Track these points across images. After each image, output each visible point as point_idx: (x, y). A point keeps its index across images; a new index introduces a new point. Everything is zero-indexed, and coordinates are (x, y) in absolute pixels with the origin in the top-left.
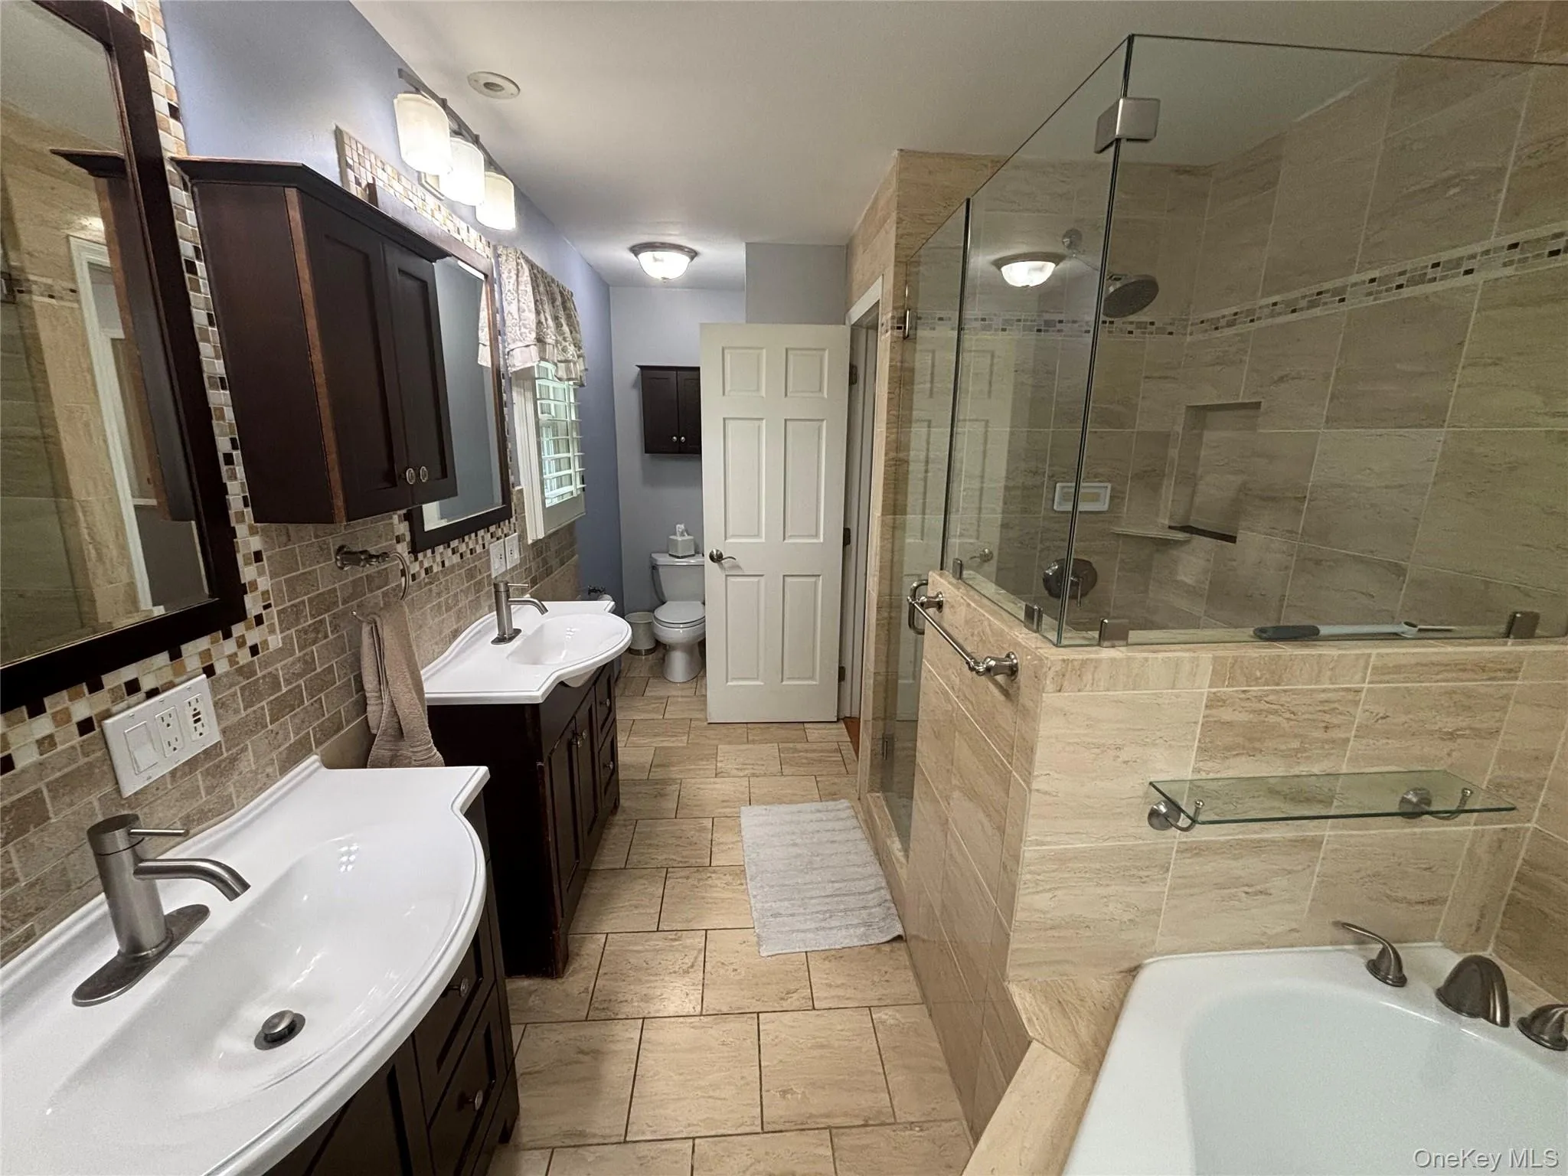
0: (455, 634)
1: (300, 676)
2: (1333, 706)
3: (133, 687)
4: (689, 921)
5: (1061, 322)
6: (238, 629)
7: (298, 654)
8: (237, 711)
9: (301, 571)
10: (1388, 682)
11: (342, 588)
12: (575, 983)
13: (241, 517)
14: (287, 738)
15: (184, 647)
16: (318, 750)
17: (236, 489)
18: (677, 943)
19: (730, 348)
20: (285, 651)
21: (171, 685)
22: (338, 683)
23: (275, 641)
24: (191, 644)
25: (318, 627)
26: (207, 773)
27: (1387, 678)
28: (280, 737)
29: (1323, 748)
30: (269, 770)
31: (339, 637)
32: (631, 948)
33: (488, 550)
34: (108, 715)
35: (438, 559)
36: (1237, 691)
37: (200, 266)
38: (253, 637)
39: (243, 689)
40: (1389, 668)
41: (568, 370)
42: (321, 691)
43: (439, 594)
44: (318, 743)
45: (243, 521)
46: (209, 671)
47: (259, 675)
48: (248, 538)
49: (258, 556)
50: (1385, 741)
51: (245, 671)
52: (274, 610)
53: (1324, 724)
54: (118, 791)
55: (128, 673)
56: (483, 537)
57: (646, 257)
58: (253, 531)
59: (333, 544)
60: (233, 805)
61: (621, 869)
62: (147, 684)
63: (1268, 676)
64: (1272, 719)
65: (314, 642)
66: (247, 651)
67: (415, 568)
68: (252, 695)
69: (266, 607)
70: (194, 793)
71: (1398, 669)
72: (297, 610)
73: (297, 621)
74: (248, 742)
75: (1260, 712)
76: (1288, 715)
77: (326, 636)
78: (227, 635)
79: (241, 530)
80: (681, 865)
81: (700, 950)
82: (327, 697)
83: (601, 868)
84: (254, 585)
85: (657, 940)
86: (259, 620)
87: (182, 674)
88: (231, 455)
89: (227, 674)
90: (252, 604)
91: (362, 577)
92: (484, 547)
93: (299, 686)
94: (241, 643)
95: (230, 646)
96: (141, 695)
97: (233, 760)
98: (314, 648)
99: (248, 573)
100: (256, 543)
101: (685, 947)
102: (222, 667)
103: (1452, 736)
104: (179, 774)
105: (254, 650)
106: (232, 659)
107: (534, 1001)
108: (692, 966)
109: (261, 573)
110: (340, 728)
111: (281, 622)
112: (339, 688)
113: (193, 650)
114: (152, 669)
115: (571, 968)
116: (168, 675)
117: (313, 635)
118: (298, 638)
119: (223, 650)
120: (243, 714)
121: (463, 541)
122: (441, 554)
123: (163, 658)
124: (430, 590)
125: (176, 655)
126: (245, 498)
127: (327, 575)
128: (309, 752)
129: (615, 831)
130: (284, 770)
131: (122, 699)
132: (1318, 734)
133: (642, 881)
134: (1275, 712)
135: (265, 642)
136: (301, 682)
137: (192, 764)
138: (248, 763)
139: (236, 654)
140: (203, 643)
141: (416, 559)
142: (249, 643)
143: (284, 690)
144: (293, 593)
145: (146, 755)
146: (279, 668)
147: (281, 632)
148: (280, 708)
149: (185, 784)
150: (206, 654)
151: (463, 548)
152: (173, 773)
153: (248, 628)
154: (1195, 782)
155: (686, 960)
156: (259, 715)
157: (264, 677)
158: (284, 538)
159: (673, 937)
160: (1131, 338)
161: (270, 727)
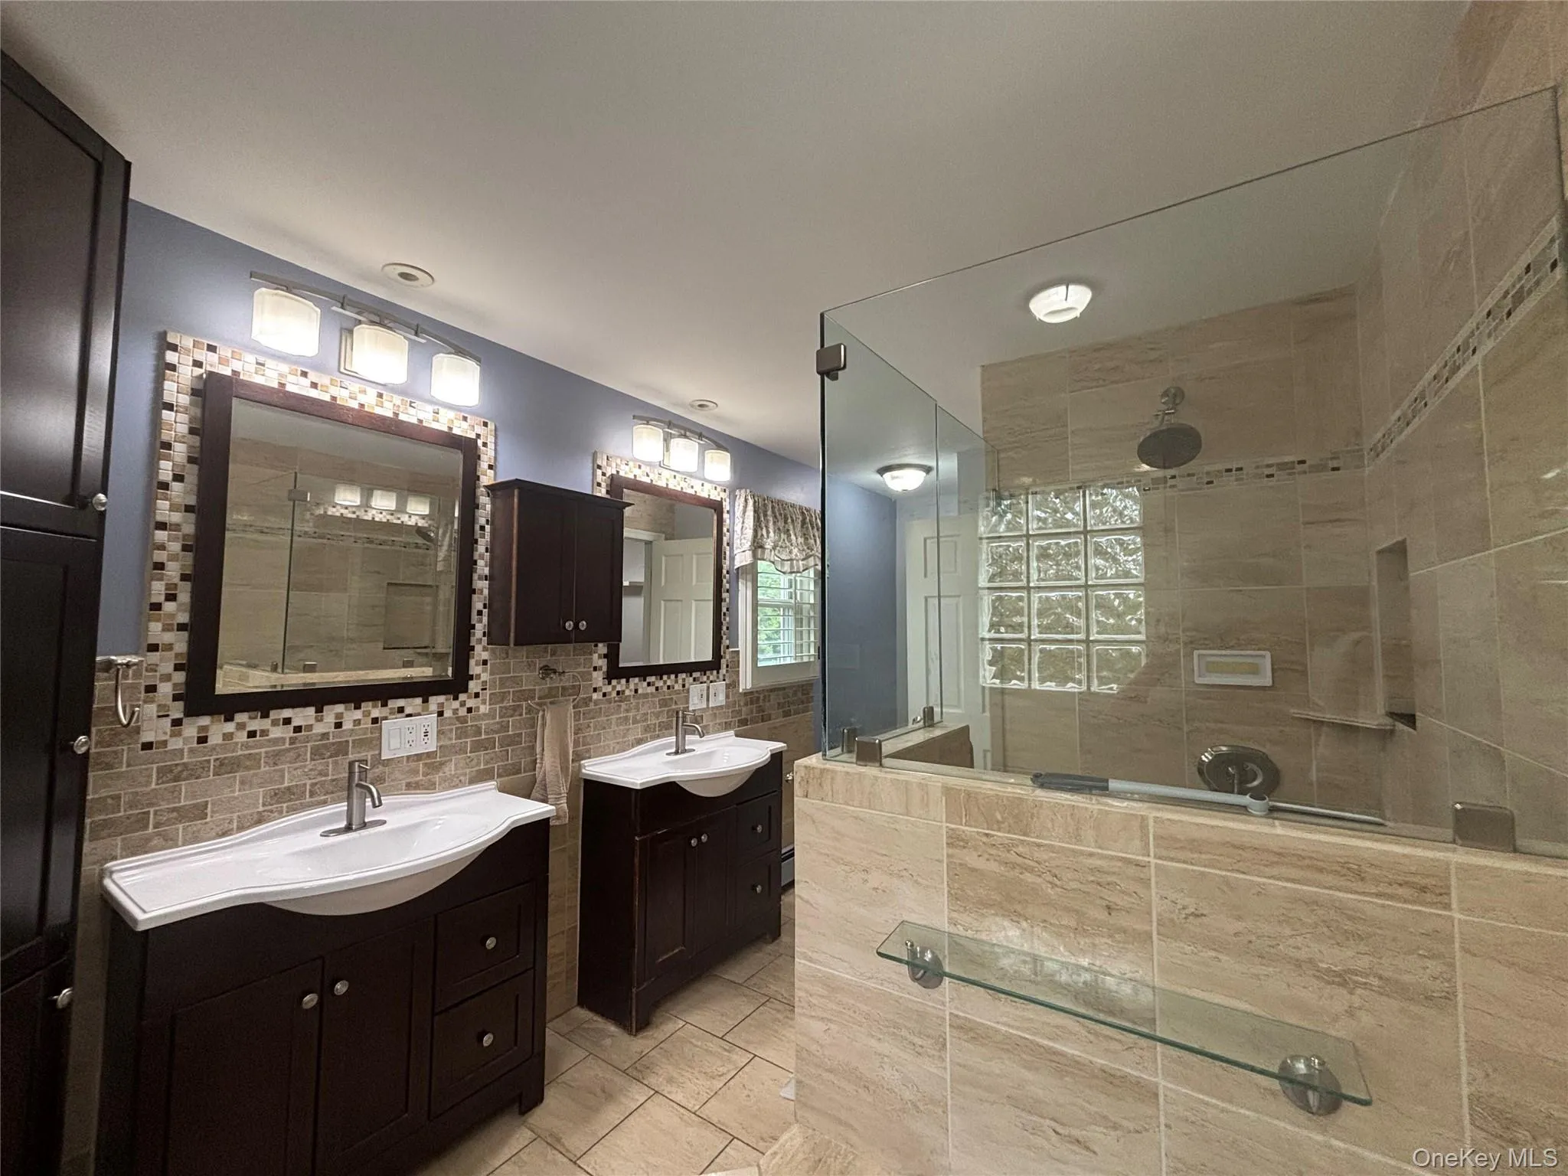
0: (639, 742)
1: (497, 732)
2: (1110, 879)
3: (401, 710)
4: (748, 1042)
5: (1173, 477)
6: (462, 697)
7: (498, 719)
8: (451, 739)
9: (512, 675)
10: (1184, 862)
11: (540, 690)
12: (639, 1044)
13: (479, 641)
14: (478, 764)
15: (430, 698)
16: (498, 780)
17: (480, 628)
18: (726, 1053)
19: (929, 538)
20: (491, 715)
21: (419, 714)
22: (523, 745)
23: (484, 709)
24: (435, 697)
25: (516, 709)
26: (425, 765)
27: (1181, 855)
28: (474, 762)
29: (1111, 936)
30: (462, 778)
31: (530, 718)
32: (693, 1040)
33: (688, 689)
34: (386, 718)
35: (632, 687)
36: (978, 833)
37: (488, 528)
38: (471, 703)
39: (457, 729)
40: (1180, 841)
41: (792, 566)
42: (509, 746)
43: (627, 711)
44: (499, 776)
45: (480, 643)
46: (440, 714)
47: (469, 724)
48: (480, 652)
49: (485, 662)
50: (1213, 954)
51: (462, 720)
52: (488, 692)
53: (1105, 903)
54: (380, 754)
55: (401, 702)
56: (684, 680)
57: (887, 476)
58: (485, 649)
59: (539, 663)
60: (435, 788)
61: (739, 984)
62: (408, 711)
63: (1011, 821)
64: (1029, 877)
65: (512, 716)
66: (465, 709)
67: (609, 689)
68: (462, 734)
69: (482, 689)
70: (416, 772)
71: (1195, 845)
72: (503, 697)
73: (502, 701)
74: (453, 758)
75: (1014, 866)
76: (1050, 878)
77: (521, 715)
78: (456, 698)
79: (478, 648)
80: (783, 1000)
81: (737, 1068)
82: (512, 750)
83: (727, 977)
84: (478, 676)
85: (714, 1045)
86: (477, 695)
87: (426, 711)
88: (482, 611)
89: (450, 718)
90: (473, 686)
91: (558, 687)
92: (684, 686)
93: (495, 738)
94: (463, 704)
95: (456, 704)
96: (404, 715)
97: (442, 764)
98: (510, 719)
99: (475, 669)
100: (485, 655)
101: (729, 1059)
102: (448, 714)
103: (1342, 979)
104: (411, 759)
105: (470, 710)
106: (455, 711)
107: (608, 1042)
108: (720, 1076)
109: (484, 671)
110: (518, 772)
111: (490, 699)
112: (524, 748)
113: (435, 701)
114: (413, 704)
115: (645, 1034)
116: (419, 710)
117: (512, 712)
118: (501, 711)
119: (451, 706)
120: (454, 741)
121: (661, 678)
122: (636, 684)
123: (419, 701)
124: (620, 706)
125: (426, 701)
126: (484, 633)
127: (529, 679)
128: (492, 778)
129: (759, 955)
130: (472, 782)
131: (394, 714)
132: (1102, 915)
133: (744, 999)
134: (1031, 870)
135: (478, 708)
136: (497, 736)
137: (419, 757)
138: (450, 769)
139: (457, 709)
140: (441, 699)
141: (610, 683)
142: (468, 706)
143: (483, 737)
144: (502, 685)
145: (395, 743)
146: (483, 724)
147: (490, 704)
148: (478, 746)
149: (413, 765)
150: (441, 705)
151: (660, 684)
152: (408, 757)
153: (469, 697)
154: (957, 939)
155: (721, 1069)
156: (463, 745)
157: (472, 726)
158: (504, 655)
159: (727, 1048)
160: (1272, 482)
161: (469, 755)
